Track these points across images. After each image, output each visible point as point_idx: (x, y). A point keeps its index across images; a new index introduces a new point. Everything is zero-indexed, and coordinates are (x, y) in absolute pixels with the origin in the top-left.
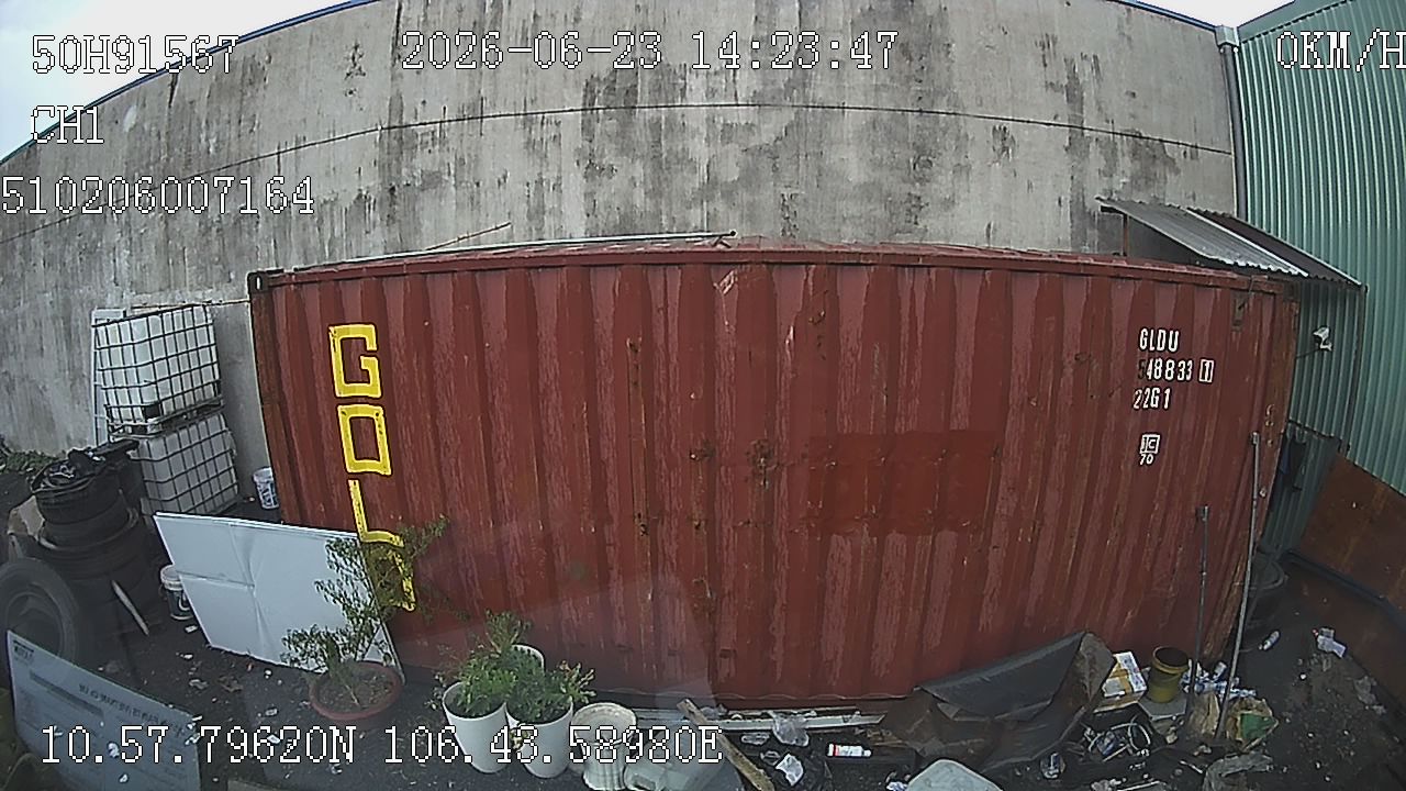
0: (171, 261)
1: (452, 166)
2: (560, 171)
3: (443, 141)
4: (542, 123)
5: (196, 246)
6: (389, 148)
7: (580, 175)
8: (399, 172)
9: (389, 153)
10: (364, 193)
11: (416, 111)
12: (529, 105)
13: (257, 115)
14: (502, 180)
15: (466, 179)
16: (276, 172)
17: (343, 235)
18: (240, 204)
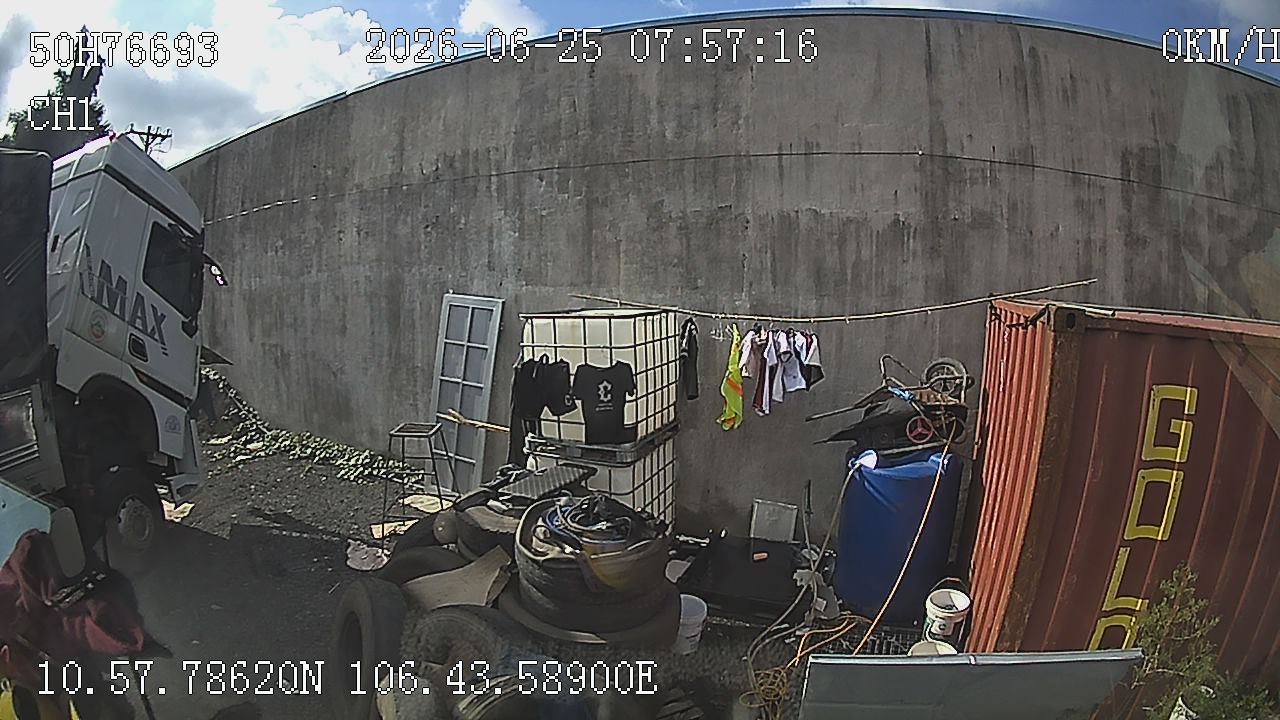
1: (1005, 209)
2: (1105, 235)
4: (1089, 185)
8: (946, 205)
9: (932, 181)
11: (963, 144)
13: (744, 107)
14: (1054, 233)
15: (1019, 225)
16: (777, 175)
17: (872, 260)
18: (718, 203)
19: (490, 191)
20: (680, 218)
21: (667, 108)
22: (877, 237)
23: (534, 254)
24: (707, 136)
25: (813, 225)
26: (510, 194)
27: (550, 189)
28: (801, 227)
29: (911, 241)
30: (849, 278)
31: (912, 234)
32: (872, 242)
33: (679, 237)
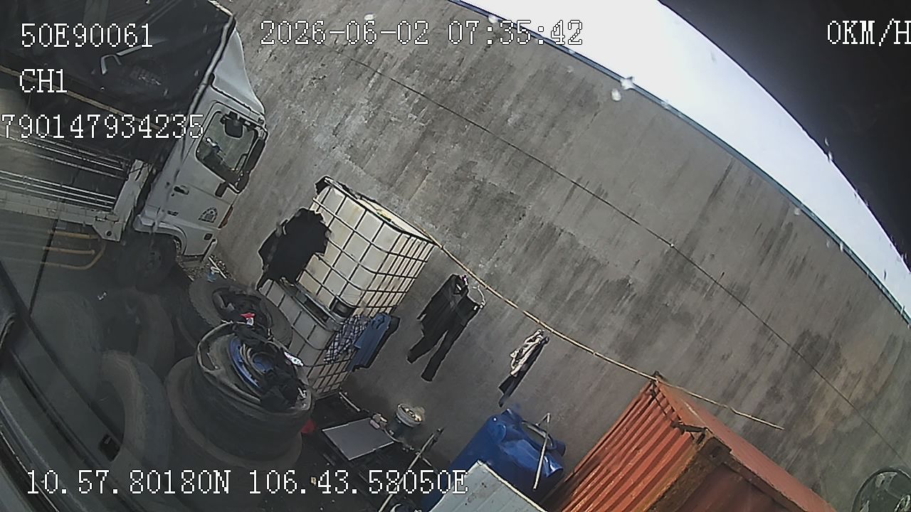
0: (406, 168)
1: (704, 320)
2: (758, 378)
3: (709, 297)
4: (769, 339)
5: (441, 181)
6: (670, 265)
7: (766, 390)
8: (666, 291)
9: (667, 270)
10: (630, 282)
11: (704, 257)
12: (770, 320)
13: (573, 136)
14: (726, 357)
15: (706, 336)
16: (565, 197)
17: (591, 297)
18: (512, 189)
19: (368, 83)
20: (480, 182)
21: (521, 103)
22: (605, 284)
23: (368, 142)
24: (534, 140)
25: (567, 246)
26: (380, 91)
27: (407, 106)
28: (558, 242)
29: (627, 300)
30: (568, 299)
31: (629, 297)
32: (599, 284)
33: (471, 195)
